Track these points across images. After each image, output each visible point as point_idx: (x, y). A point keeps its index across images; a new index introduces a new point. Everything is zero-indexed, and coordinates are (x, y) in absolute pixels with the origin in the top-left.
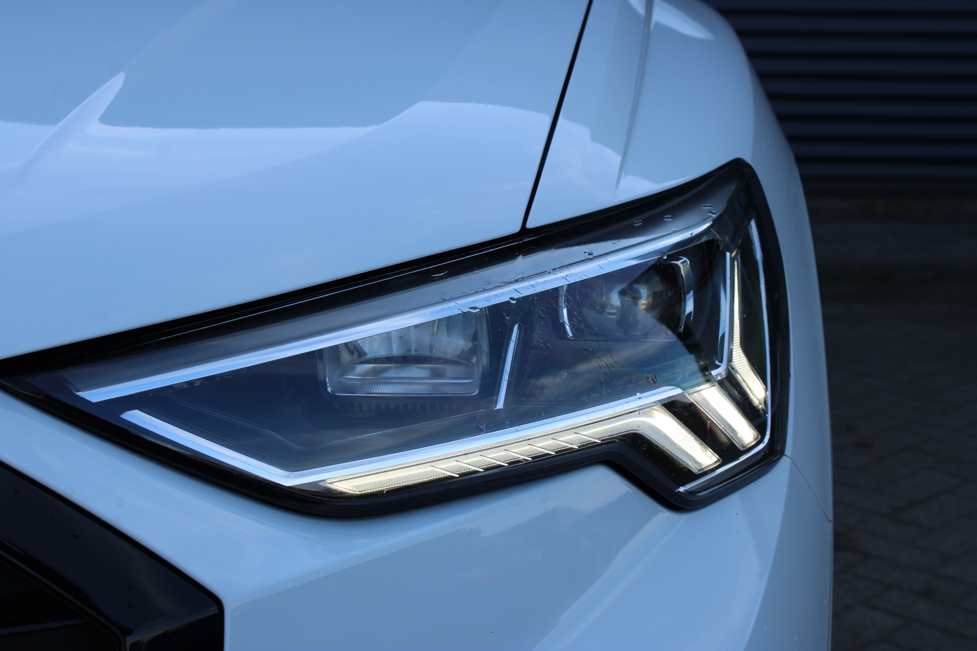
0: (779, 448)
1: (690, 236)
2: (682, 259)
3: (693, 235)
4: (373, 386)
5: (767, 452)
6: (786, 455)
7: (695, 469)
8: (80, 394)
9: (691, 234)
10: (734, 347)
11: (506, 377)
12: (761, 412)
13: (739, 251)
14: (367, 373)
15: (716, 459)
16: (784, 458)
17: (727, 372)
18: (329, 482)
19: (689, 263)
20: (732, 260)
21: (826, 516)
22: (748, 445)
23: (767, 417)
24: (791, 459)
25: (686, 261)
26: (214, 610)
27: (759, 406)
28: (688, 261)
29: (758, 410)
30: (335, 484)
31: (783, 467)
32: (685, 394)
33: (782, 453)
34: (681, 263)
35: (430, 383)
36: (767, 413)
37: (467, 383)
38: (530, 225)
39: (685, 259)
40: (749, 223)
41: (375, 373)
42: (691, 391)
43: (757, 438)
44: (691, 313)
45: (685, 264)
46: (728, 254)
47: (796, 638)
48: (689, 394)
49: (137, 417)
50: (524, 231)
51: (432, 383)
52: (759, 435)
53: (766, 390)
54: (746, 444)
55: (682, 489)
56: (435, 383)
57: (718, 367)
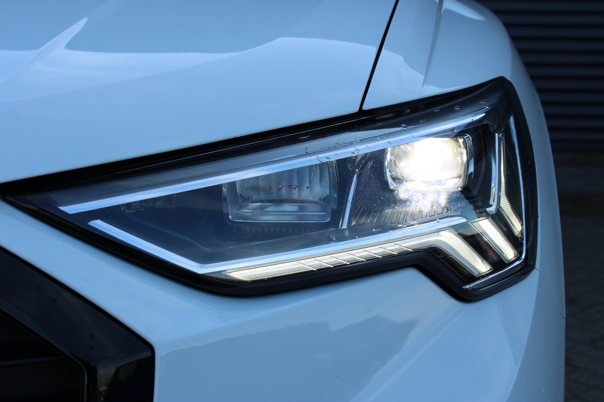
0: (531, 263)
1: (471, 121)
2: (467, 135)
3: (473, 120)
4: (260, 216)
5: (523, 266)
6: (536, 269)
7: (476, 274)
8: (61, 208)
9: (472, 120)
10: (501, 195)
11: (349, 205)
12: (520, 239)
13: (504, 134)
14: (256, 209)
15: (489, 269)
16: (534, 270)
17: (497, 210)
18: (229, 272)
19: (471, 139)
20: (499, 138)
21: (562, 314)
22: (510, 260)
23: (523, 243)
24: (540, 272)
25: (469, 137)
26: (148, 354)
27: (518, 235)
28: (470, 137)
29: (518, 238)
30: (233, 273)
31: (534, 275)
32: (469, 223)
33: (533, 267)
34: (466, 138)
35: (297, 215)
36: (523, 240)
37: (323, 215)
38: (366, 107)
39: (468, 136)
40: (509, 119)
41: (262, 208)
42: (473, 221)
43: (517, 256)
44: (472, 172)
45: (468, 138)
46: (497, 135)
47: (543, 391)
48: (472, 223)
49: (99, 225)
50: (361, 112)
51: (299, 215)
52: (518, 254)
53: (522, 225)
54: (509, 259)
55: (467, 287)
56: (301, 215)
57: (491, 206)
